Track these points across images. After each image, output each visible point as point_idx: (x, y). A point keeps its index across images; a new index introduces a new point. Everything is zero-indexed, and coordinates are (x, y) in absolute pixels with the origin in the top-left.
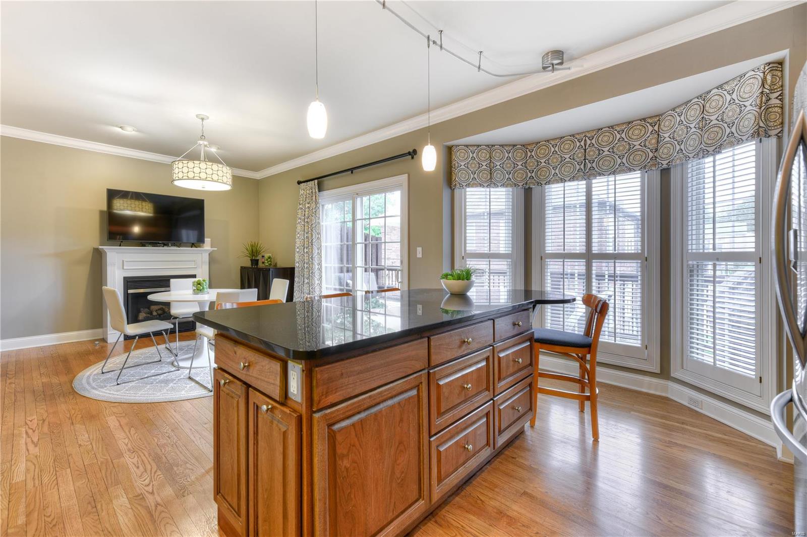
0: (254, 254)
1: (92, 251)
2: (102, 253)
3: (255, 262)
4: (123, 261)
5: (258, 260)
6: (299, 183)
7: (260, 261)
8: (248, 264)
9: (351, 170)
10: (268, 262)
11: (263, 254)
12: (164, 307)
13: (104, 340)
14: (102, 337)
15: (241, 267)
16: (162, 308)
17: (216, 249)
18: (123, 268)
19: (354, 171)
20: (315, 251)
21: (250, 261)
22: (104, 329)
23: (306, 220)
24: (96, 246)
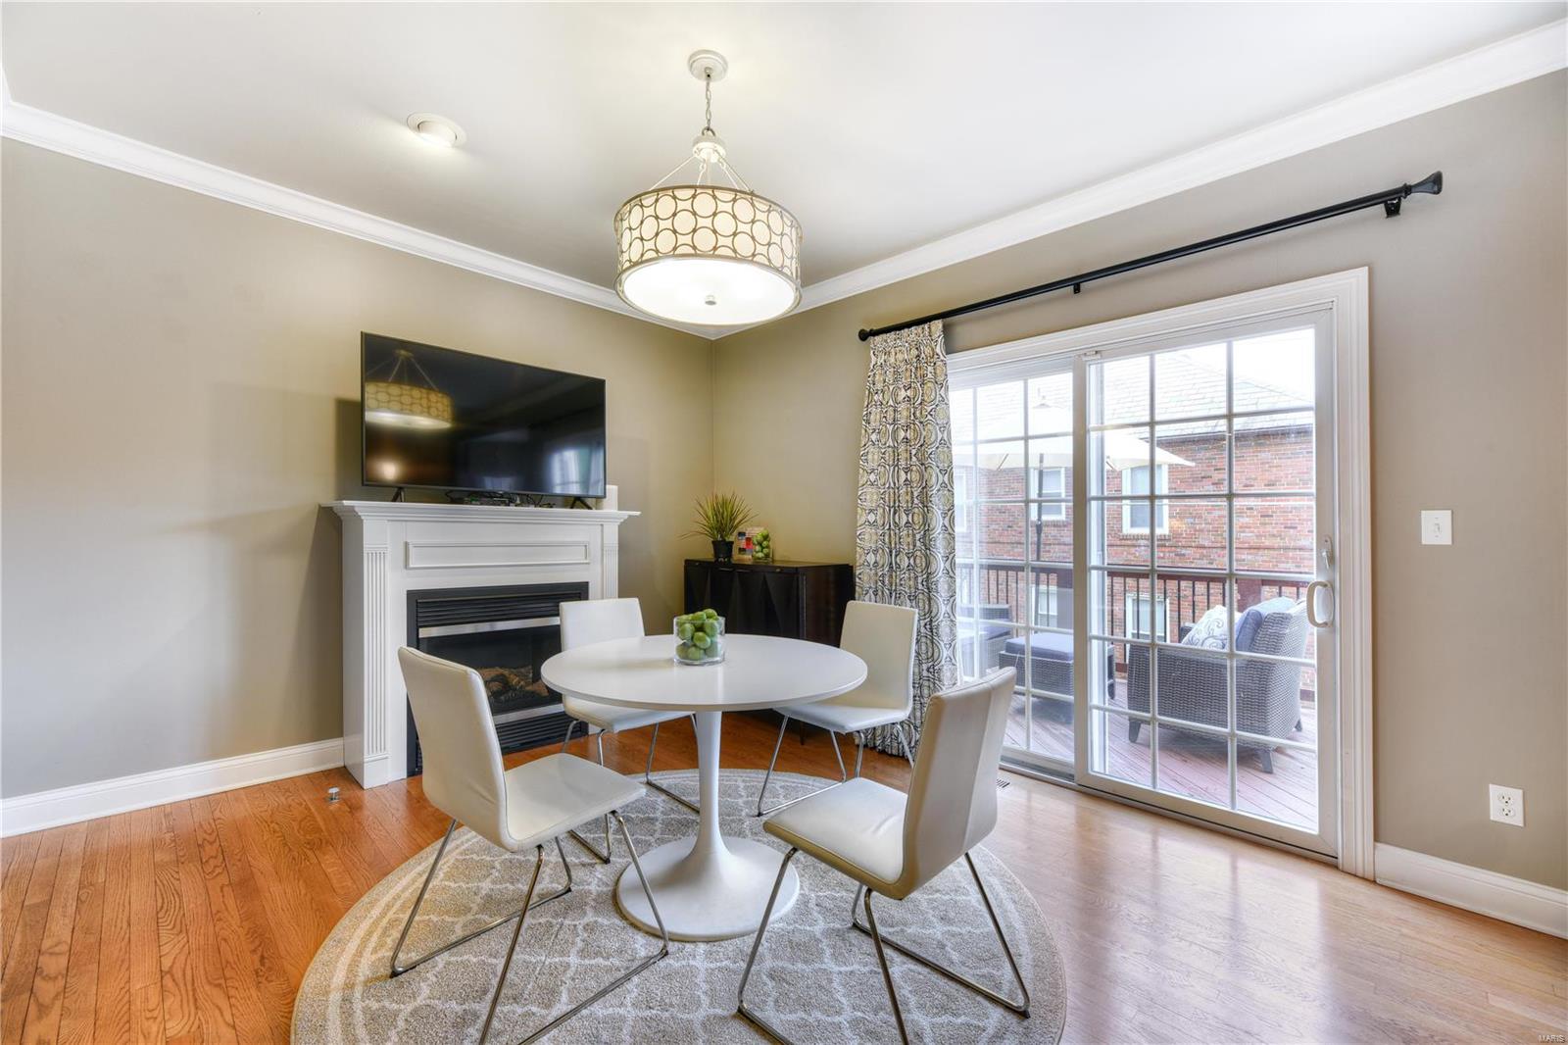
0: (723, 526)
1: (317, 511)
2: (341, 521)
3: (723, 547)
4: (406, 544)
5: (732, 543)
6: (864, 336)
7: (734, 546)
8: (706, 553)
9: (1076, 283)
10: (763, 548)
11: (741, 528)
12: (506, 672)
13: (346, 775)
14: (342, 765)
15: (687, 561)
16: (502, 675)
17: (638, 513)
18: (406, 566)
19: (1084, 286)
20: (938, 521)
21: (711, 545)
22: (349, 740)
23: (902, 434)
24: (328, 500)
